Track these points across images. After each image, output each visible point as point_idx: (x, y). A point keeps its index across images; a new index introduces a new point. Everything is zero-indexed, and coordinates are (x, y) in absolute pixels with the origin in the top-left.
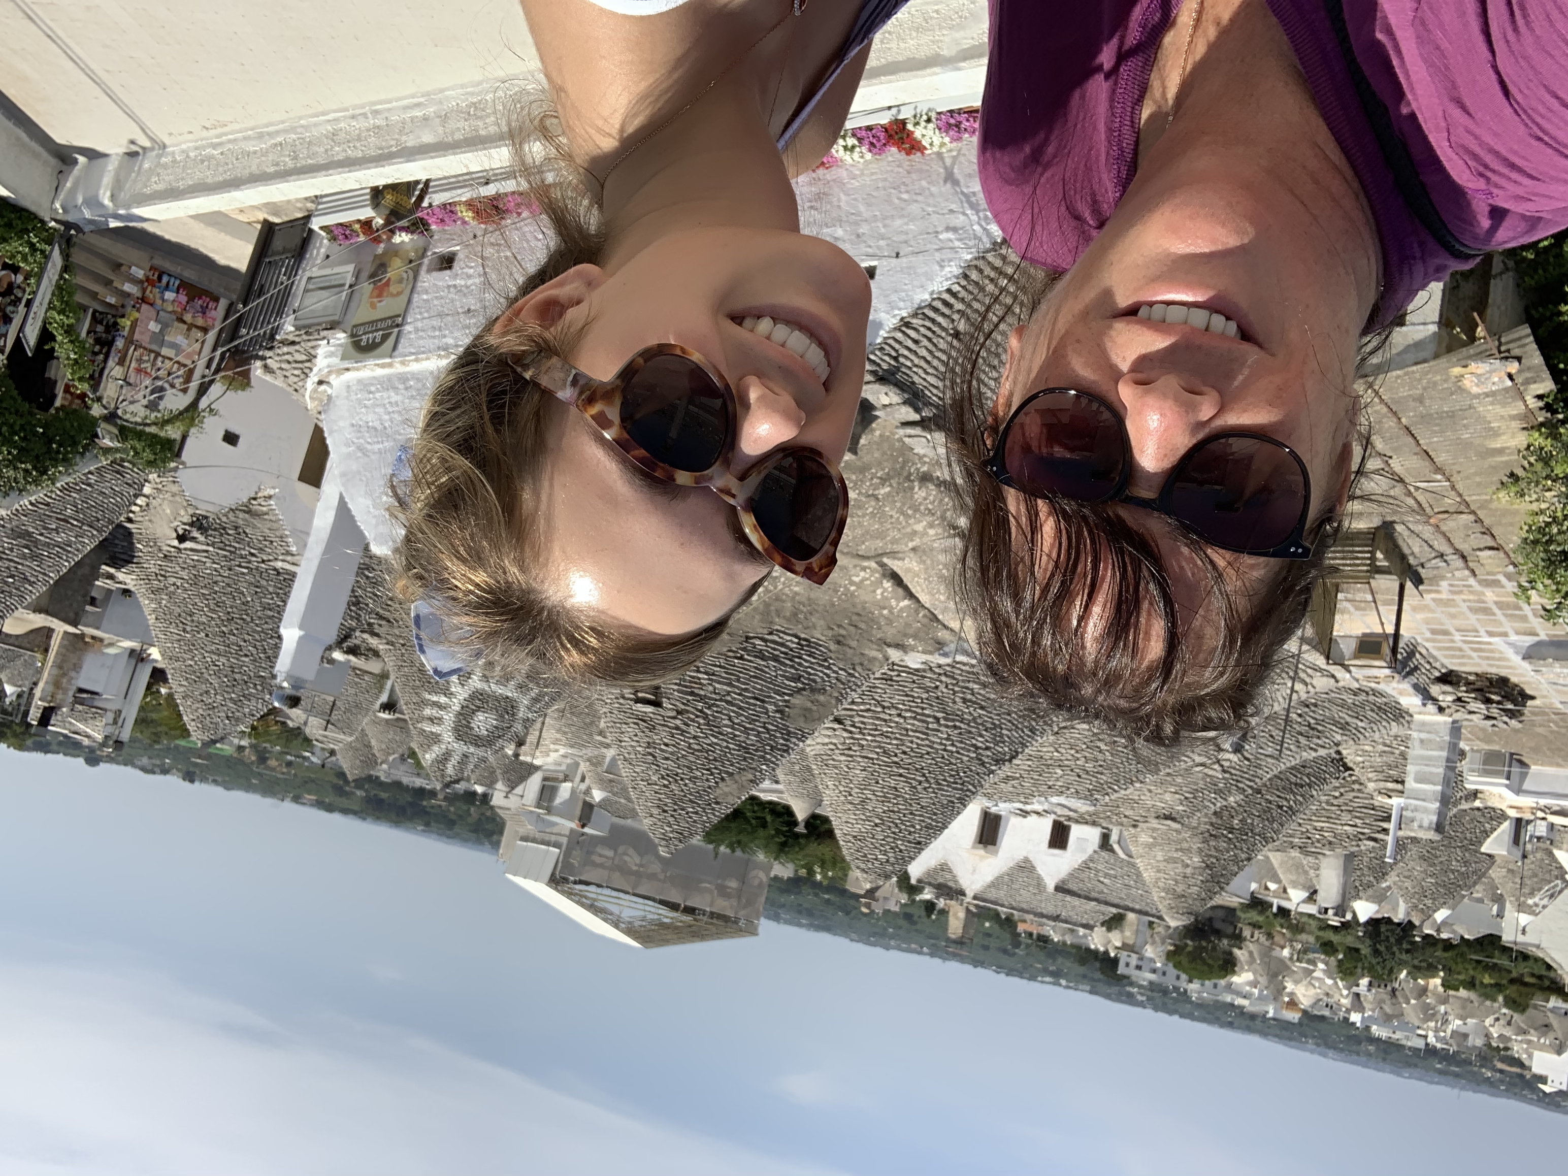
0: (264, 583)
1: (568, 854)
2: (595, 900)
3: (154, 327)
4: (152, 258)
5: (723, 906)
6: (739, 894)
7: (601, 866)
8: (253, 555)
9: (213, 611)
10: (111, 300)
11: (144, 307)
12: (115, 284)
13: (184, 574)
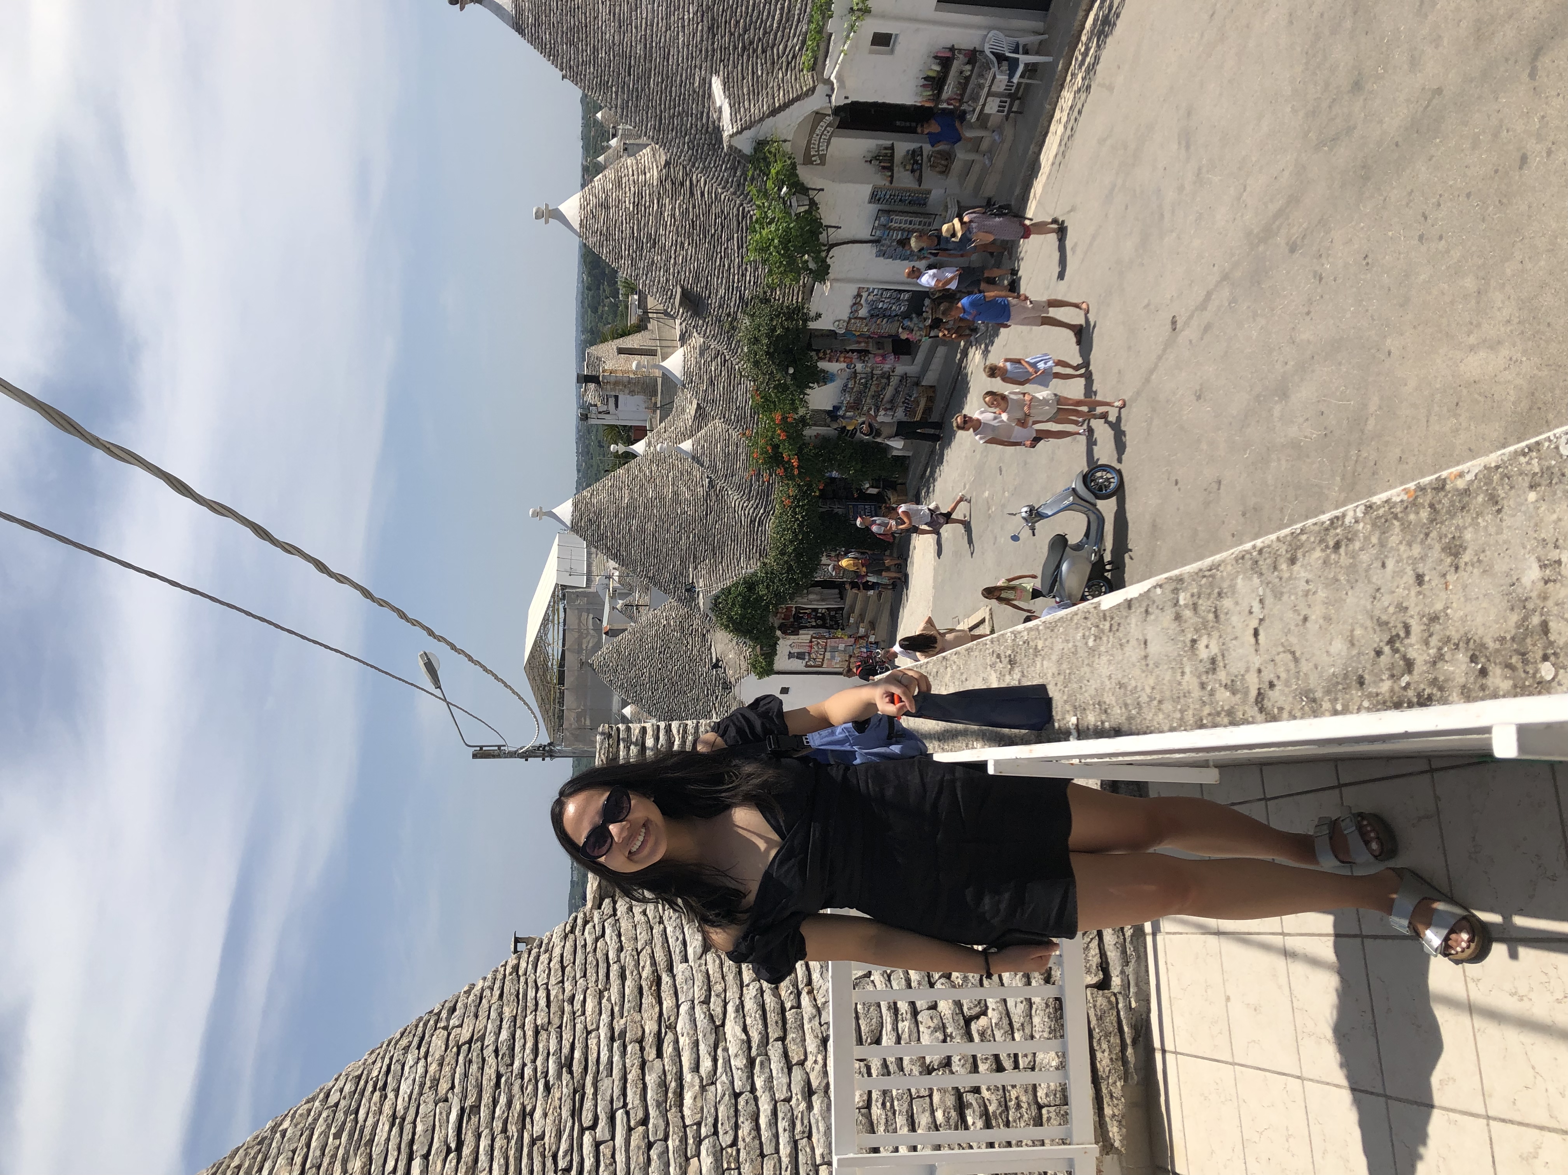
0: (701, 704)
1: (585, 595)
2: (553, 622)
3: (841, 647)
4: (884, 641)
5: (570, 717)
6: (582, 728)
7: (580, 621)
8: (717, 698)
9: (676, 673)
10: (852, 620)
11: (853, 640)
12: (861, 625)
13: (695, 652)
